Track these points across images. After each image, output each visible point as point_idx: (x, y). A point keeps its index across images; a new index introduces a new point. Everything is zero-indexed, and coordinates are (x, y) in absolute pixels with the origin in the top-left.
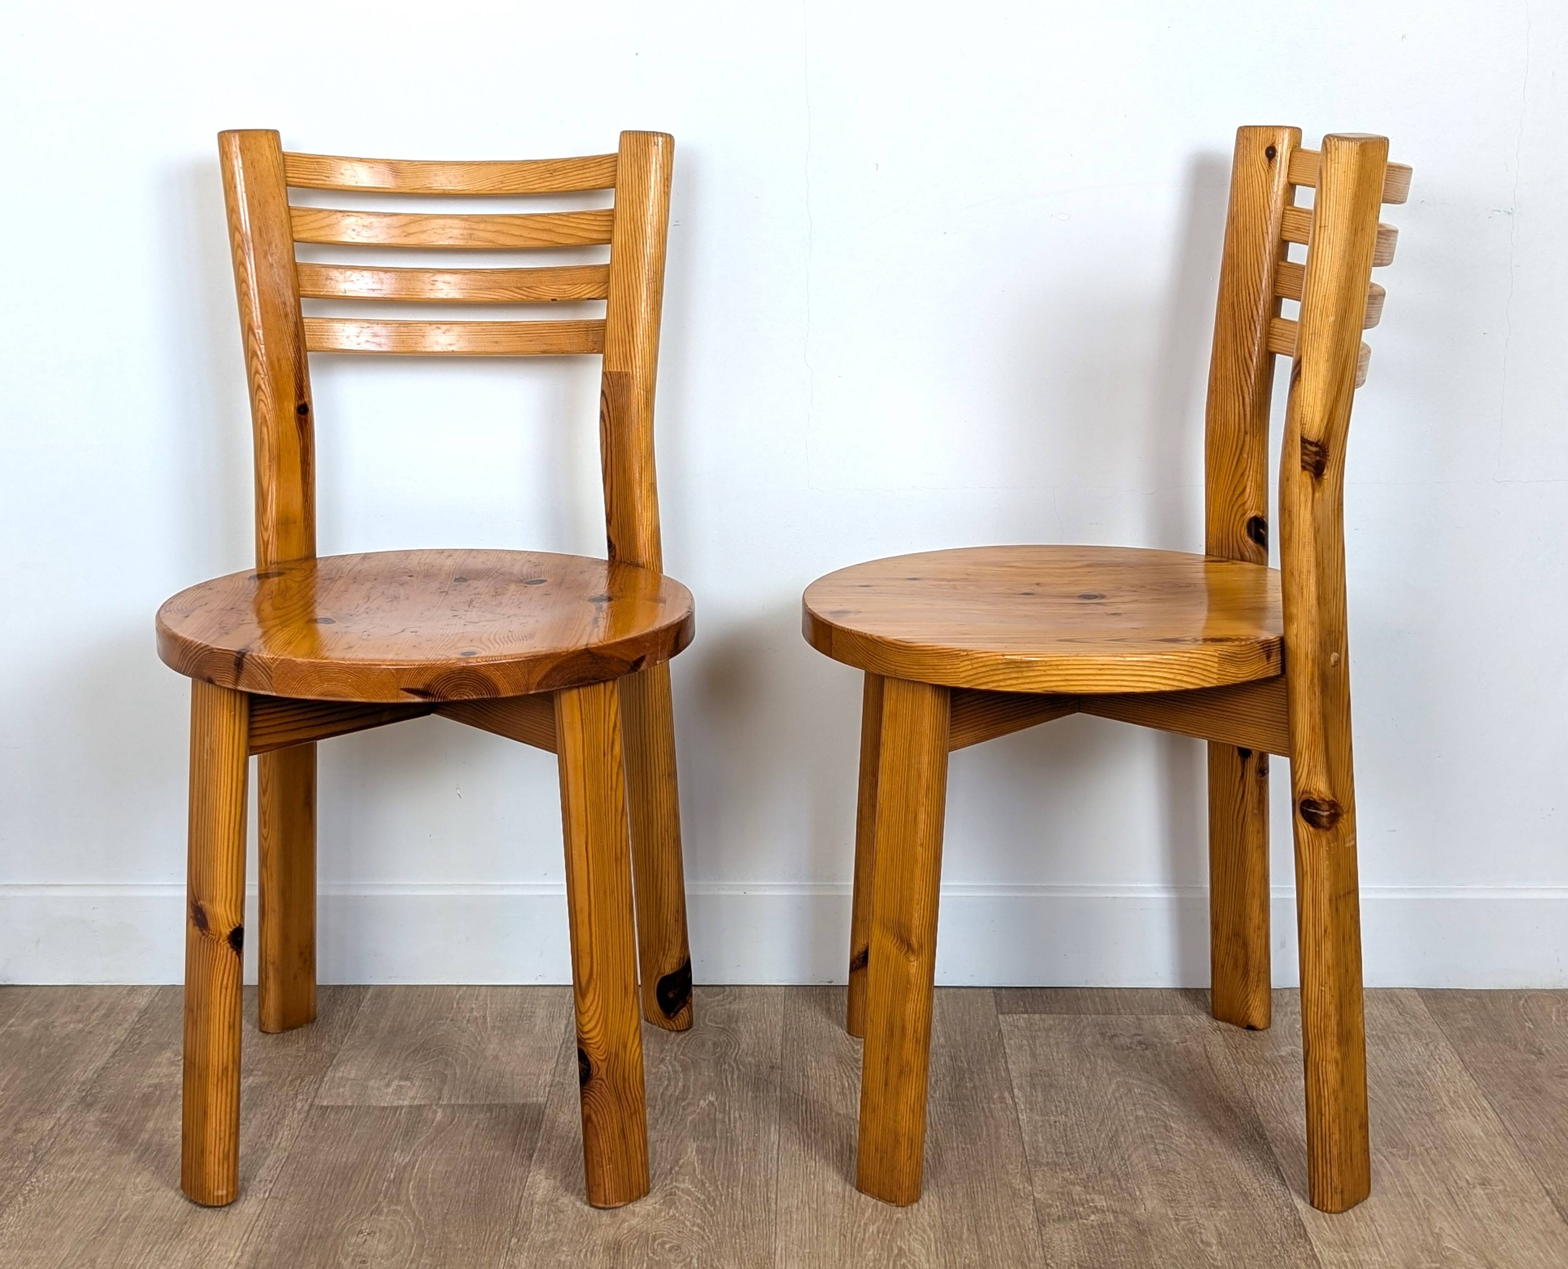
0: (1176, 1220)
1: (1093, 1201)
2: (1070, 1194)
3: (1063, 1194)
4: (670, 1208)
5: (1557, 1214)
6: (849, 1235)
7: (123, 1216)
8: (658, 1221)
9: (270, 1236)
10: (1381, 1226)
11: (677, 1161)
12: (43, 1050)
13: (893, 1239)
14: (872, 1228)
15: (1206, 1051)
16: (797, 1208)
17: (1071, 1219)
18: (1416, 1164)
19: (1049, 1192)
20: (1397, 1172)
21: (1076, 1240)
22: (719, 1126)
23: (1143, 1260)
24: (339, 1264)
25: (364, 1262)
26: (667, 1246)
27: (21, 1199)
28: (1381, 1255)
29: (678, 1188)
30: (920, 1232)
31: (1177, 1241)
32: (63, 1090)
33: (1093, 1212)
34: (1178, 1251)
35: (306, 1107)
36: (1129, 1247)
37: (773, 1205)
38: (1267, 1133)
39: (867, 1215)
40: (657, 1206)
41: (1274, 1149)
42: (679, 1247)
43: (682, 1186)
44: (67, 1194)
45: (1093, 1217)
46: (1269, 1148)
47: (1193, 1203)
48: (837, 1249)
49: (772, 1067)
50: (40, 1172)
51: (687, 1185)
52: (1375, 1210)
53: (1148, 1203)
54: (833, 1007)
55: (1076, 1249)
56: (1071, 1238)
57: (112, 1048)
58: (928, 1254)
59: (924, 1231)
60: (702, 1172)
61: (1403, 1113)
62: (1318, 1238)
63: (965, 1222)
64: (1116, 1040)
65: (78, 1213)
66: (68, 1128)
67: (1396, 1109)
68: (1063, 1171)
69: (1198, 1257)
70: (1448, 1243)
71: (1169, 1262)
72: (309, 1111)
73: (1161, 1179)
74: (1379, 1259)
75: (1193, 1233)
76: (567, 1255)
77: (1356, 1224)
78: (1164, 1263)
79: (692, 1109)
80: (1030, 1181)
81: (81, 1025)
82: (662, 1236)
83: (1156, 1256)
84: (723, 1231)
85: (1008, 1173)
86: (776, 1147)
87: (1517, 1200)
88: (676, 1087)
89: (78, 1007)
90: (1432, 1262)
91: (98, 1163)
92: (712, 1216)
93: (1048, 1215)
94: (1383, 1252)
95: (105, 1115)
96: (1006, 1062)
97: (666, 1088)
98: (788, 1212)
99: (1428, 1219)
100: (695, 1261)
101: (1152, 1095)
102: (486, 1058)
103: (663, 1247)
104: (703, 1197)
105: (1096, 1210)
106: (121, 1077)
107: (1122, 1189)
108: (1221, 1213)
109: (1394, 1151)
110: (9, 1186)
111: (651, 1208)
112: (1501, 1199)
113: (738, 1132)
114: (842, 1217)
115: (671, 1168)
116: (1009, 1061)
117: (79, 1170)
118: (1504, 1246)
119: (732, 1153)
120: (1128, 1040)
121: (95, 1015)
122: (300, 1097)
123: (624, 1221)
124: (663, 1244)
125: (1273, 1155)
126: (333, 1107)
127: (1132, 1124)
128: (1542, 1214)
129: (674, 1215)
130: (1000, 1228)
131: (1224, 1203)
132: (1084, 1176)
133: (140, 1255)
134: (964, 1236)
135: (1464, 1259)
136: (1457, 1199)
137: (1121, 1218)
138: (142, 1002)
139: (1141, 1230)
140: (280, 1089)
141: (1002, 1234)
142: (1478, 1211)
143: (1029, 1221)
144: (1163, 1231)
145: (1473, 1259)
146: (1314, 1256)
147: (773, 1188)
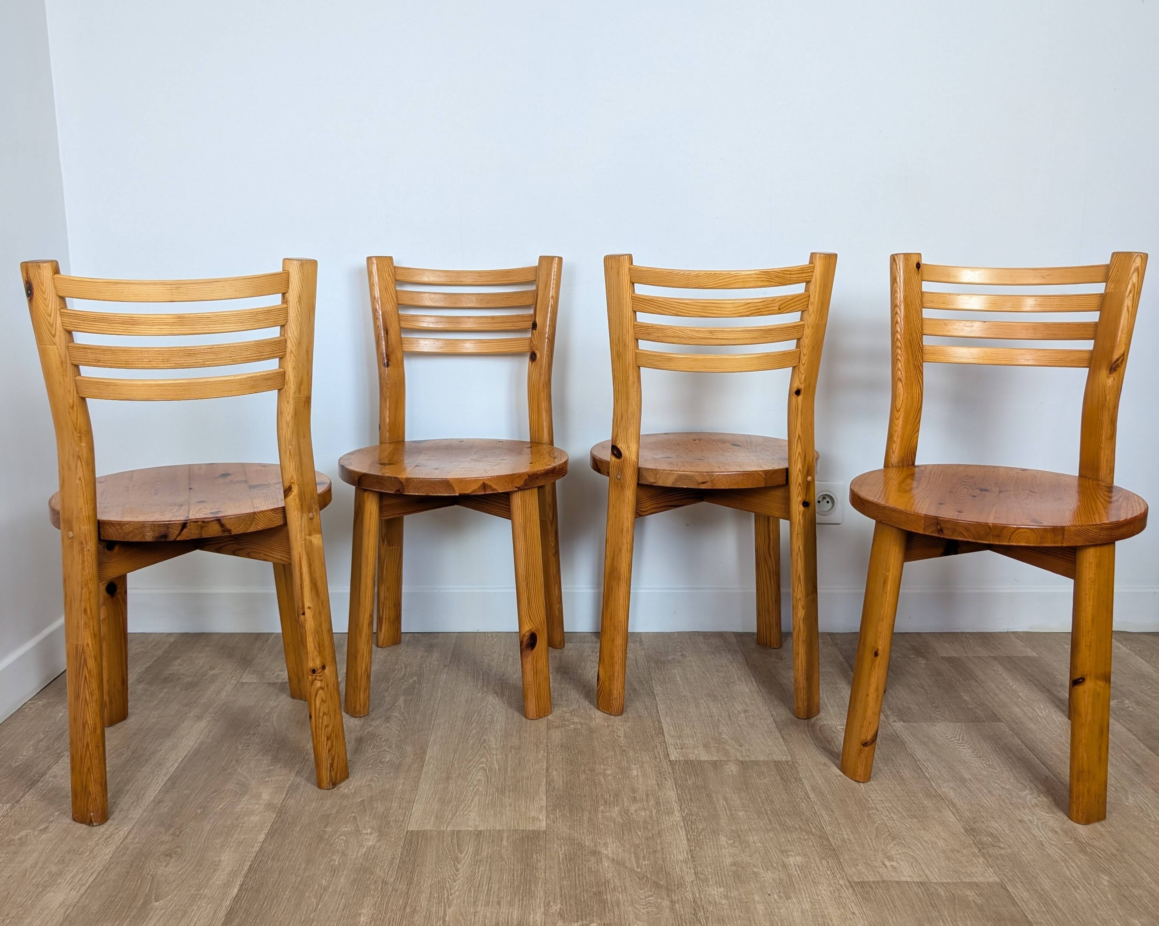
0: (608, 727)
1: (573, 719)
2: (564, 717)
3: (561, 717)
4: (387, 723)
5: (774, 724)
6: (463, 734)
7: (146, 728)
8: (381, 728)
9: (209, 735)
10: (696, 729)
11: (394, 704)
13: (482, 736)
14: (474, 731)
15: (636, 658)
16: (443, 724)
17: (562, 727)
18: (717, 704)
19: (555, 716)
20: (708, 708)
21: (562, 735)
22: (416, 690)
23: (590, 744)
25: (248, 746)
26: (383, 739)
28: (694, 741)
29: (392, 715)
30: (495, 732)
31: (606, 736)
34: (606, 739)
35: (235, 683)
36: (585, 739)
37: (433, 722)
38: (655, 691)
40: (382, 722)
41: (657, 698)
42: (388, 739)
43: (394, 714)
45: (572, 726)
46: (655, 698)
47: (617, 720)
48: (457, 740)
49: (445, 666)
51: (396, 714)
52: (695, 723)
53: (597, 720)
54: (477, 641)
55: (561, 740)
56: (560, 734)
57: (155, 659)
58: (496, 741)
59: (497, 732)
60: (404, 709)
61: (716, 683)
62: (668, 734)
63: (515, 728)
67: (714, 682)
68: (563, 707)
69: (614, 743)
70: (724, 736)
71: (601, 745)
72: (236, 684)
74: (693, 743)
75: (614, 732)
77: (686, 728)
78: (599, 745)
79: (405, 684)
81: (143, 649)
82: (381, 735)
83: (596, 741)
84: (408, 733)
86: (439, 698)
87: (758, 718)
88: (400, 674)
89: (143, 642)
90: (716, 744)
92: (405, 726)
93: (552, 725)
94: (695, 740)
95: (146, 686)
97: (396, 674)
98: (439, 725)
99: (718, 726)
100: (394, 745)
104: (402, 719)
105: (573, 723)
107: (587, 714)
109: (709, 698)
111: (379, 723)
112: (751, 718)
113: (424, 692)
114: (462, 727)
115: (391, 707)
118: (748, 737)
119: (419, 700)
121: (150, 645)
122: (234, 678)
123: (366, 729)
124: (382, 738)
125: (656, 700)
126: (247, 683)
128: (767, 725)
129: (388, 726)
130: (530, 731)
131: (630, 720)
132: (572, 709)
134: (514, 734)
135: (730, 742)
136: (732, 718)
137: (584, 726)
138: (172, 640)
139: (591, 731)
140: (226, 675)
141: (531, 733)
142: (740, 723)
143: (543, 728)
144: (601, 731)
145: (734, 742)
146: (665, 742)
147: (434, 715)
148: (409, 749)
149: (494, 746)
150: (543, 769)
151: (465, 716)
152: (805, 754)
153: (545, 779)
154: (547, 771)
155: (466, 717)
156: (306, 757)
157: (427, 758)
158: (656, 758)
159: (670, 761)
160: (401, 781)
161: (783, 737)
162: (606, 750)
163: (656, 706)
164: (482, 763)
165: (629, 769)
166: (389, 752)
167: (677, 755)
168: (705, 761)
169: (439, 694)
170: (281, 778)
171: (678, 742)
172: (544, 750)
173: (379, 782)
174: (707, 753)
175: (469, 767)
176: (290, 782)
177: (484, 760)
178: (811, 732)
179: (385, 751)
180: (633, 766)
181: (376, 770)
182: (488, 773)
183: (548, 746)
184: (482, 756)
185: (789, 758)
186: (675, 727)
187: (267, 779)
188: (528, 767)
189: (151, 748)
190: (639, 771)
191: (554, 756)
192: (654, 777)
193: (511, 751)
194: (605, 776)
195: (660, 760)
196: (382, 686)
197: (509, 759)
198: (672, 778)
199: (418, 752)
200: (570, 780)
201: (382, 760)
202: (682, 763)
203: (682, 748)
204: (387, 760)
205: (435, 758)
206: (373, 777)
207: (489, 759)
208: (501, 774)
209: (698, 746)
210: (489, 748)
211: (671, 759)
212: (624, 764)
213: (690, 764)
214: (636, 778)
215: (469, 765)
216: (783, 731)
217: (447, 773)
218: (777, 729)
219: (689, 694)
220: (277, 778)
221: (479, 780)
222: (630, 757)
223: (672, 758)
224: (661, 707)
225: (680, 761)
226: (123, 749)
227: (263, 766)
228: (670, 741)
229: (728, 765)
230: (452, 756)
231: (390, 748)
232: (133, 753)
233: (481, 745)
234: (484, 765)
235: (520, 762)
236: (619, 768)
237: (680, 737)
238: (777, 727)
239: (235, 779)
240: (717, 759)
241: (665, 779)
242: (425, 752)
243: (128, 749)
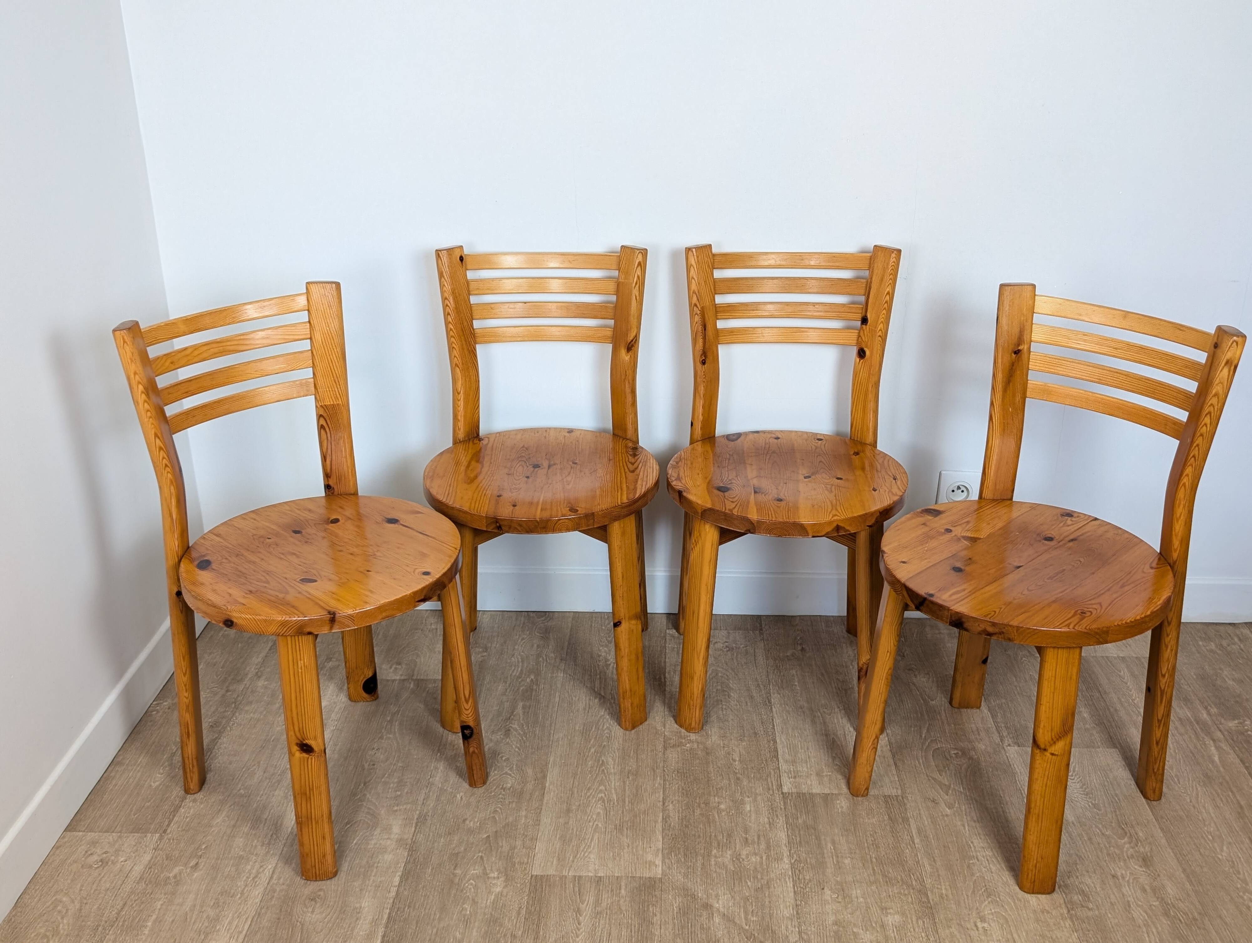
0: (724, 747)
1: (690, 736)
4: (507, 738)
5: (888, 747)
6: (582, 754)
7: (272, 739)
8: (501, 745)
10: (811, 752)
11: (513, 712)
12: (240, 645)
13: (600, 757)
14: (593, 750)
16: (562, 739)
19: (672, 732)
20: (824, 723)
22: (534, 694)
23: (705, 769)
24: (363, 765)
25: (374, 765)
27: (229, 729)
28: (807, 767)
29: (511, 727)
31: (722, 759)
32: (248, 669)
33: (689, 743)
34: (721, 764)
36: (701, 762)
37: (552, 736)
38: (772, 700)
39: (591, 743)
40: (502, 736)
41: (773, 709)
44: (249, 726)
46: (771, 708)
47: (733, 738)
48: (576, 761)
50: (237, 714)
51: (516, 726)
53: (713, 737)
55: (678, 763)
56: (677, 756)
58: (614, 765)
59: (614, 752)
60: (523, 719)
61: (834, 690)
62: (782, 758)
63: (633, 747)
64: (716, 645)
65: (253, 736)
66: (250, 690)
67: (832, 688)
69: (729, 768)
71: (716, 770)
73: (721, 724)
74: (806, 770)
75: (729, 754)
76: (461, 763)
77: (800, 750)
78: (714, 770)
79: (523, 683)
80: (664, 726)
83: (711, 766)
84: (528, 751)
85: (655, 721)
86: (557, 704)
88: (517, 671)
90: (829, 772)
91: (262, 709)
92: (524, 743)
93: (669, 744)
94: (809, 765)
95: (266, 683)
96: (665, 658)
97: (513, 671)
98: (558, 741)
100: (515, 766)
101: (726, 677)
102: (435, 652)
103: (502, 759)
104: (522, 733)
105: (691, 741)
106: (274, 662)
108: (743, 744)
110: (224, 721)
111: (498, 737)
113: (542, 695)
114: (581, 744)
115: (510, 717)
116: (667, 657)
117: (254, 713)
119: (537, 707)
120: (722, 645)
124: (502, 757)
125: (772, 712)
127: (714, 694)
129: (508, 742)
130: (647, 750)
131: (746, 738)
133: (279, 760)
134: (631, 755)
139: (708, 752)
141: (647, 754)
143: (660, 747)
146: (779, 768)
147: (553, 728)
148: (530, 771)
149: (612, 771)
150: (660, 801)
151: (583, 729)
152: (915, 786)
153: (661, 814)
154: (664, 804)
155: (585, 731)
156: (431, 780)
157: (547, 785)
158: (769, 789)
159: (782, 793)
160: (524, 813)
161: (896, 764)
162: (721, 777)
163: (773, 720)
164: (601, 791)
165: (743, 803)
166: (510, 775)
167: (790, 786)
168: (817, 794)
169: (557, 699)
170: (409, 806)
171: (792, 770)
172: (661, 777)
173: (502, 814)
174: (819, 784)
175: (589, 797)
176: (418, 812)
177: (602, 788)
178: (924, 759)
179: (506, 773)
180: (747, 799)
181: (499, 799)
182: (606, 805)
183: (664, 771)
184: (601, 783)
185: (899, 792)
186: (790, 749)
187: (396, 808)
188: (645, 798)
189: (280, 765)
190: (752, 806)
191: (670, 785)
192: (766, 814)
193: (628, 777)
194: (719, 811)
195: (773, 792)
196: (500, 688)
197: (627, 788)
198: (784, 815)
199: (539, 775)
200: (686, 817)
201: (505, 786)
202: (794, 796)
203: (795, 777)
204: (509, 785)
205: (555, 785)
206: (497, 807)
207: (608, 787)
208: (619, 806)
209: (811, 774)
210: (607, 772)
211: (784, 791)
212: (738, 796)
213: (802, 798)
214: (749, 815)
215: (588, 794)
216: (896, 756)
217: (567, 803)
218: (890, 754)
219: (806, 705)
220: (405, 807)
221: (599, 813)
222: (744, 788)
223: (785, 789)
224: (777, 721)
225: (792, 793)
226: (255, 767)
227: (390, 790)
228: (784, 767)
229: (838, 799)
230: (572, 782)
231: (511, 769)
232: (264, 772)
233: (600, 768)
234: (603, 795)
235: (637, 791)
236: (733, 801)
237: (794, 762)
238: (891, 750)
239: (366, 807)
240: (829, 792)
241: (777, 816)
242: (545, 777)
243: (259, 766)
